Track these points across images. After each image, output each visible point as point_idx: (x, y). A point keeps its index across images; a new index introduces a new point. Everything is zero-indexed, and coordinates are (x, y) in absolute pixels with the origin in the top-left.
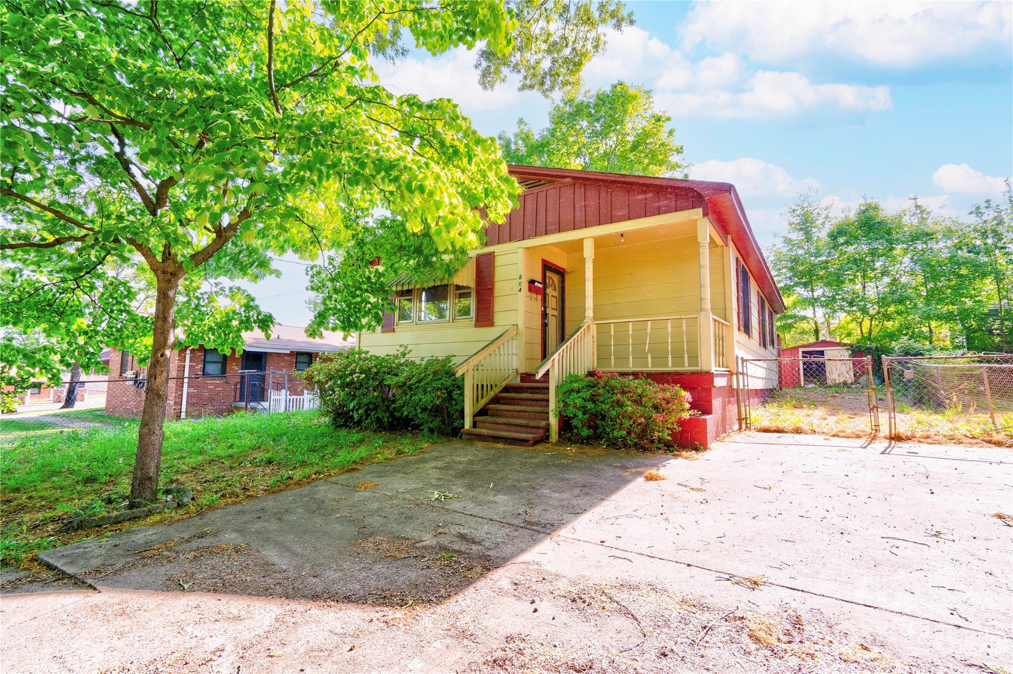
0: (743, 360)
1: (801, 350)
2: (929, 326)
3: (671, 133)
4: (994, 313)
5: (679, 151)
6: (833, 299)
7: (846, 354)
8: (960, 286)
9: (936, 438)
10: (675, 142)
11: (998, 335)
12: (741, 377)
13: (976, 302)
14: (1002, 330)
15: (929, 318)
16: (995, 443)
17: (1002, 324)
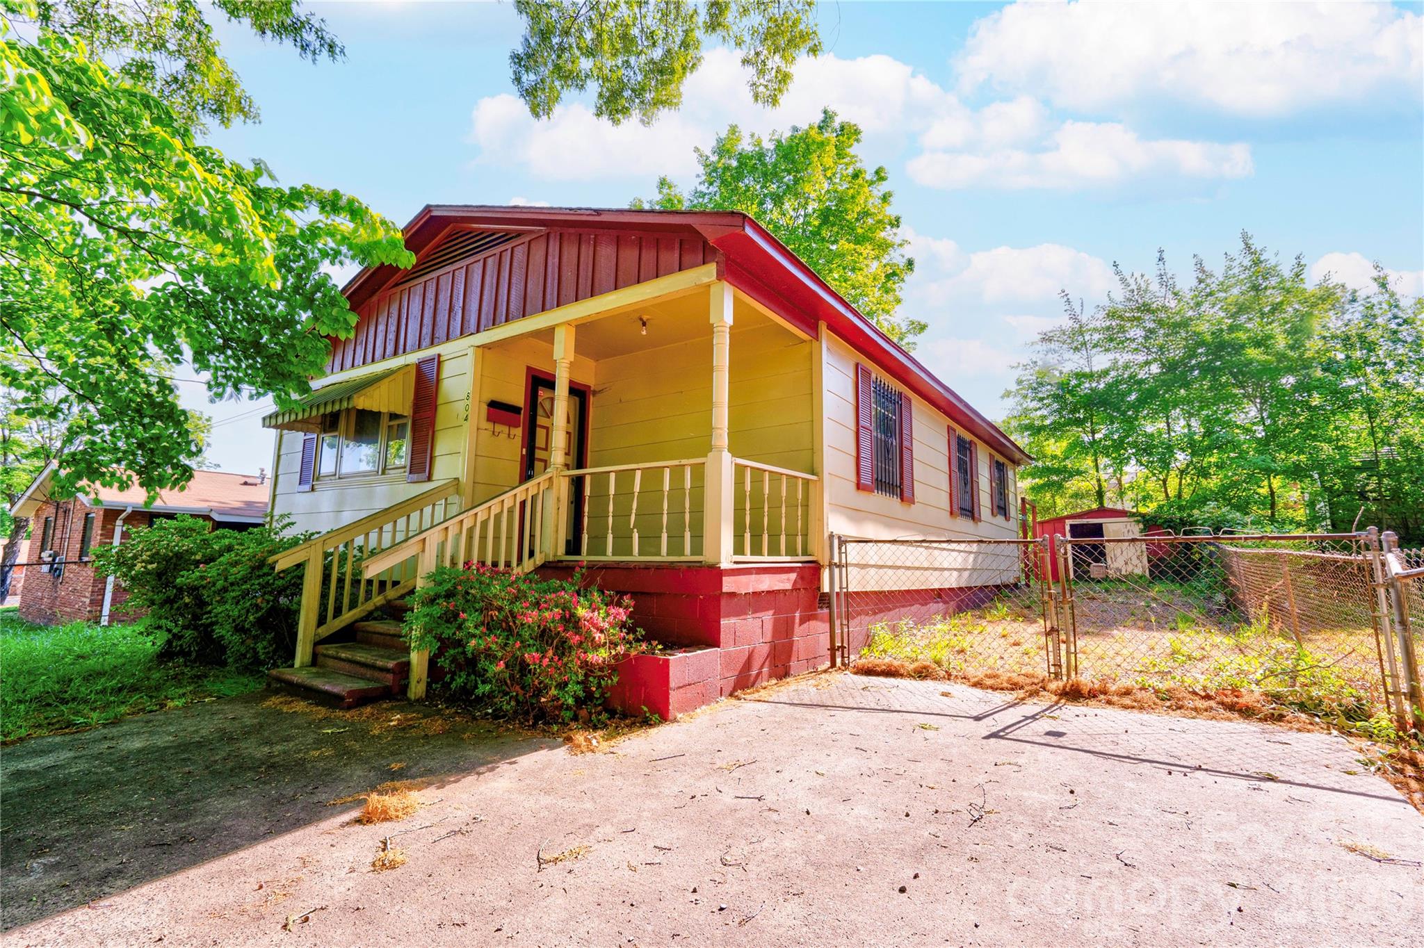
0: (842, 542)
1: (1068, 522)
2: (1270, 487)
3: (885, 198)
4: (1370, 466)
5: (896, 223)
6: (1119, 445)
7: (1135, 530)
8: (1310, 424)
9: (1140, 695)
10: (891, 211)
11: (1375, 499)
12: (837, 571)
13: (1338, 448)
14: (1380, 493)
15: (1268, 472)
16: (1240, 711)
17: (1380, 483)
